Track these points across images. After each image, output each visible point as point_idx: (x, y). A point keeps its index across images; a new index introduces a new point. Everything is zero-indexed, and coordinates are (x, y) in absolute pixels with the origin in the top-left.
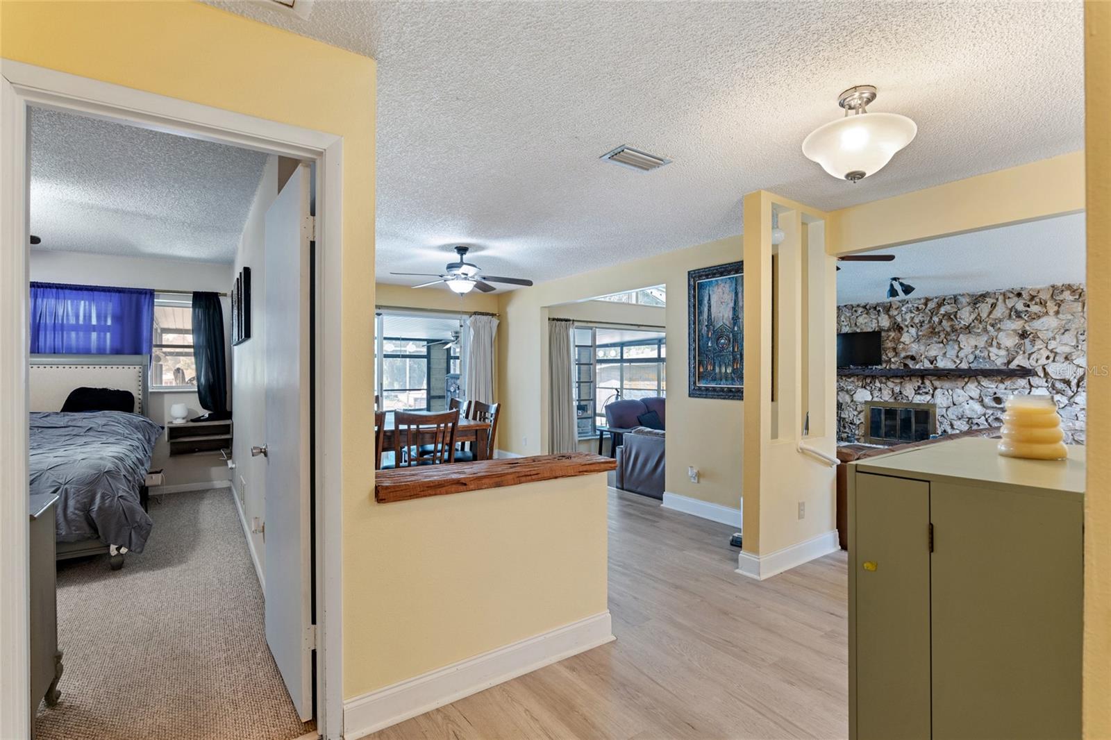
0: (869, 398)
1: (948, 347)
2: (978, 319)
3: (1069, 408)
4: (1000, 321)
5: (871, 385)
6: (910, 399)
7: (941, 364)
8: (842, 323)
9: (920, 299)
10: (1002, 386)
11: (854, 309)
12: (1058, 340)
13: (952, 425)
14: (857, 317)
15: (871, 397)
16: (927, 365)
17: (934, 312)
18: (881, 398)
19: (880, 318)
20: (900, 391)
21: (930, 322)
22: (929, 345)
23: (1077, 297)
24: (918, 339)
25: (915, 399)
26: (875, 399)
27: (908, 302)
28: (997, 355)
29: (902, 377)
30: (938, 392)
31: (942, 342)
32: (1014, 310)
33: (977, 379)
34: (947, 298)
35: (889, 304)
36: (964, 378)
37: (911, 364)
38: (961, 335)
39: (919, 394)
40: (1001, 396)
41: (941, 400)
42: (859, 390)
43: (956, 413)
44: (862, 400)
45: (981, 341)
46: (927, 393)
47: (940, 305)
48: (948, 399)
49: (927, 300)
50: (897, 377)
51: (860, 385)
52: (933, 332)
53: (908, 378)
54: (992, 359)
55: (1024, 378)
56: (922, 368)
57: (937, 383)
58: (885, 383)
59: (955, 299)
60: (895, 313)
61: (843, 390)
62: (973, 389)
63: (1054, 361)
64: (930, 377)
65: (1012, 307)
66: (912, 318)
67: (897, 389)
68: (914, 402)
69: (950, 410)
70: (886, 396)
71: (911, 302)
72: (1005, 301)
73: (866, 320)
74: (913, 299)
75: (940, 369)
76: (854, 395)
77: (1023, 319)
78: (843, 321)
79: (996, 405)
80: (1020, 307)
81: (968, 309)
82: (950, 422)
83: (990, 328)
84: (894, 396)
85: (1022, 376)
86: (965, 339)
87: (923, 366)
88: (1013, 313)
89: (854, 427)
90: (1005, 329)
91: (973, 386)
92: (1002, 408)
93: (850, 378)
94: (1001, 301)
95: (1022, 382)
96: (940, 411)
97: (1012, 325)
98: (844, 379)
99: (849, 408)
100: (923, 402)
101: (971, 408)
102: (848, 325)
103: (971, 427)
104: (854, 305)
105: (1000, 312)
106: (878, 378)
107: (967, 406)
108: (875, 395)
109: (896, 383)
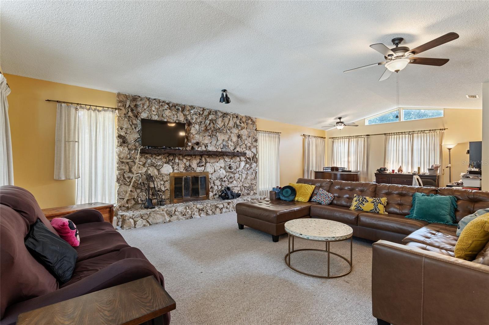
1: (213, 139)
2: (224, 125)
3: (251, 170)
4: (231, 128)
5: (173, 161)
6: (195, 170)
7: (211, 148)
8: (153, 112)
9: (201, 108)
10: (232, 161)
11: (161, 103)
12: (248, 140)
13: (214, 183)
14: (163, 110)
15: (172, 170)
16: (204, 149)
17: (206, 118)
18: (178, 170)
19: (178, 115)
20: (190, 165)
21: (205, 122)
22: (204, 137)
23: (252, 123)
24: (198, 133)
25: (198, 170)
26: (176, 171)
27: (194, 108)
28: (231, 145)
29: (191, 155)
30: (208, 164)
31: (210, 136)
32: (236, 124)
33: (223, 157)
34: (212, 111)
35: (184, 106)
36: (219, 157)
37: (196, 148)
38: (217, 133)
39: (200, 166)
40: (233, 166)
41: (209, 168)
42: (165, 165)
43: (216, 176)
44: (166, 172)
45: (226, 137)
46: (202, 166)
47: (209, 114)
48: (212, 168)
49: (204, 110)
50: (188, 155)
51: (165, 162)
52: (206, 130)
53: (194, 157)
54: (229, 147)
56: (201, 150)
57: (208, 160)
58: (182, 160)
59: (216, 112)
60: (187, 113)
61: (153, 166)
62: (221, 163)
63: (246, 150)
64: (205, 156)
65: (235, 122)
66: (196, 119)
67: (188, 164)
69: (214, 174)
70: (181, 169)
71: (196, 108)
72: (233, 119)
73: (170, 114)
75: (210, 151)
76: (160, 169)
77: (238, 129)
78: (154, 111)
79: (230, 171)
80: (238, 123)
81: (220, 119)
82: (213, 181)
83: (228, 131)
84: (186, 168)
85: (238, 156)
86: (219, 136)
87: (202, 149)
88: (235, 125)
89: (161, 193)
90: (233, 132)
91: (222, 161)
92: (232, 172)
93: (158, 156)
94: (232, 118)
95: (238, 159)
96: (210, 176)
97: (235, 131)
98: (154, 157)
99: (157, 179)
100: (201, 171)
101: (223, 173)
102: (157, 114)
103: (221, 183)
104: (160, 101)
105: (231, 124)
106: (177, 156)
107: (221, 172)
108: (175, 169)
109: (188, 159)
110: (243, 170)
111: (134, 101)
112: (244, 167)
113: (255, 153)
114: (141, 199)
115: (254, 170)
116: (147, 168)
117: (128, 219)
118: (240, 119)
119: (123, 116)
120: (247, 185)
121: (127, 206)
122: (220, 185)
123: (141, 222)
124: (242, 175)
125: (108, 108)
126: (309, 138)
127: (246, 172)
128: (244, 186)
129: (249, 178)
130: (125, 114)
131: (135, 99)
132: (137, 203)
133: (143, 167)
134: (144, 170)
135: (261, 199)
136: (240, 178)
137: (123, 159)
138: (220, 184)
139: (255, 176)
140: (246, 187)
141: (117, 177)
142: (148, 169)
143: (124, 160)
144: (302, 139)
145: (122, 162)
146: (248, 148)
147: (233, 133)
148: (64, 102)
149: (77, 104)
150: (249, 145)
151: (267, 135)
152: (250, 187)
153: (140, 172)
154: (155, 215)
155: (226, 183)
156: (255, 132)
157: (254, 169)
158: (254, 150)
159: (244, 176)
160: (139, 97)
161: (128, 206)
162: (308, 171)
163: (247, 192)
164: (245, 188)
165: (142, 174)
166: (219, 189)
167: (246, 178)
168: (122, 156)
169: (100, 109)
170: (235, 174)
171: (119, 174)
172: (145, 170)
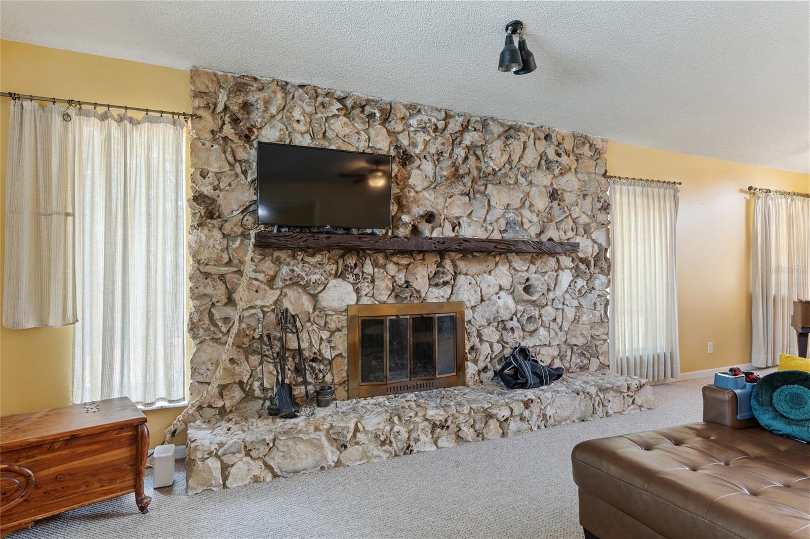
0: (352, 299)
1: (476, 204)
2: (509, 162)
3: (590, 295)
4: (531, 172)
5: (356, 271)
6: (423, 295)
7: (469, 231)
8: (295, 125)
9: (439, 110)
10: (533, 268)
11: (320, 99)
12: (580, 206)
13: (479, 336)
14: (327, 119)
15: (354, 296)
16: (448, 232)
17: (455, 141)
18: (373, 296)
19: (372, 132)
20: (407, 282)
21: (451, 154)
22: (451, 197)
23: (592, 154)
24: (433, 185)
25: (430, 295)
26: (365, 301)
27: (419, 111)
28: (530, 222)
29: (410, 253)
30: (461, 279)
31: (468, 195)
32: (545, 158)
33: (507, 258)
34: (473, 119)
35: (389, 107)
36: (495, 256)
37: (426, 229)
38: (489, 186)
39: (437, 285)
40: (536, 283)
41: (466, 293)
42: (333, 282)
43: (487, 315)
44: (336, 304)
45: (515, 199)
46: (445, 283)
47: (465, 128)
48: (475, 291)
49: (448, 116)
50: (403, 252)
51: (333, 272)
52: (456, 176)
53: (420, 257)
54: (525, 227)
55: (553, 257)
56: (441, 237)
57: (462, 265)
58: (384, 267)
59: (485, 123)
60: (399, 127)
61: (297, 284)
63: (577, 234)
65: (542, 152)
66: (426, 143)
67: (401, 278)
68: (429, 301)
69: (479, 309)
70: (381, 293)
71: (426, 111)
72: (535, 144)
73: (347, 130)
74: (429, 107)
75: (466, 240)
76: (320, 295)
77: (552, 172)
78: (298, 121)
79: (529, 298)
80: (551, 155)
81: (498, 144)
82: (478, 330)
83: (522, 180)
84: (396, 291)
85: (552, 254)
86: (495, 193)
87: (443, 235)
88: (543, 162)
89: (322, 367)
90: (538, 183)
91: (503, 269)
92: (534, 301)
93: (313, 255)
94: (532, 141)
95: (552, 262)
96: (468, 314)
97: (543, 179)
98: (300, 258)
99: (309, 324)
100: (442, 300)
101: (505, 304)
102: (308, 131)
103: (502, 335)
104: (319, 91)
105: (531, 158)
106: (369, 255)
107: (500, 303)
108: (364, 293)
109: (401, 265)
110: (567, 296)
111: (240, 91)
112: (570, 286)
113: (604, 244)
114: (262, 384)
115: (599, 296)
116: (278, 292)
117: (203, 460)
118: (556, 144)
119: (209, 136)
120: (581, 341)
121: (220, 404)
122: (498, 342)
123: (246, 467)
124: (563, 310)
125: (162, 112)
126: (766, 197)
127: (576, 303)
128: (569, 345)
129: (584, 318)
130: (212, 132)
131: (241, 86)
132: (249, 395)
133: (267, 288)
134: (272, 296)
135: (629, 388)
136: (559, 320)
137: (207, 264)
138: (497, 337)
139: (603, 312)
140: (575, 345)
141: (191, 319)
142: (283, 295)
143: (210, 269)
144: (744, 201)
145: (207, 275)
146: (581, 230)
147: (537, 186)
148: (31, 98)
149: (70, 102)
150: (584, 219)
151: (638, 189)
152: (587, 347)
153: (259, 303)
154: (290, 443)
155: (516, 334)
156: (603, 180)
157: (600, 293)
158: (599, 236)
159: (570, 313)
160: (255, 79)
161: (224, 405)
162: (765, 297)
163: (578, 361)
164: (572, 350)
165: (265, 309)
166: (495, 354)
167: (576, 320)
168: (204, 255)
169: (140, 115)
170: (543, 307)
171: (198, 309)
172: (275, 298)
